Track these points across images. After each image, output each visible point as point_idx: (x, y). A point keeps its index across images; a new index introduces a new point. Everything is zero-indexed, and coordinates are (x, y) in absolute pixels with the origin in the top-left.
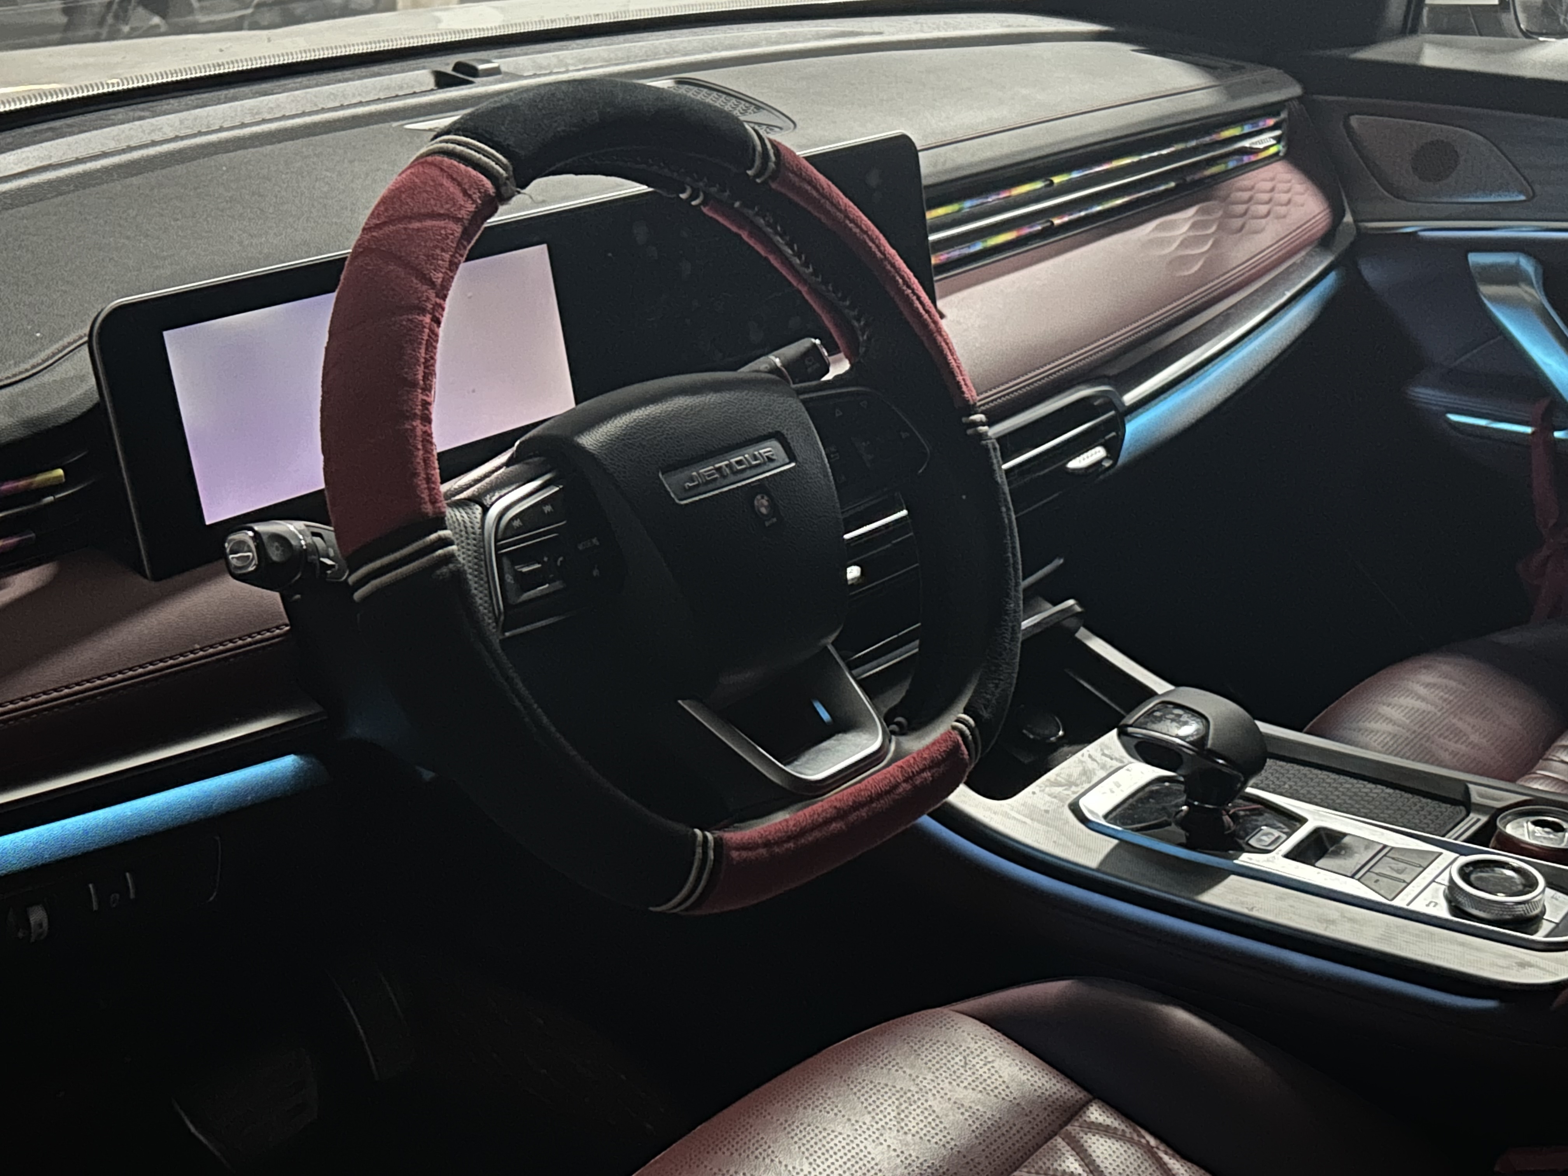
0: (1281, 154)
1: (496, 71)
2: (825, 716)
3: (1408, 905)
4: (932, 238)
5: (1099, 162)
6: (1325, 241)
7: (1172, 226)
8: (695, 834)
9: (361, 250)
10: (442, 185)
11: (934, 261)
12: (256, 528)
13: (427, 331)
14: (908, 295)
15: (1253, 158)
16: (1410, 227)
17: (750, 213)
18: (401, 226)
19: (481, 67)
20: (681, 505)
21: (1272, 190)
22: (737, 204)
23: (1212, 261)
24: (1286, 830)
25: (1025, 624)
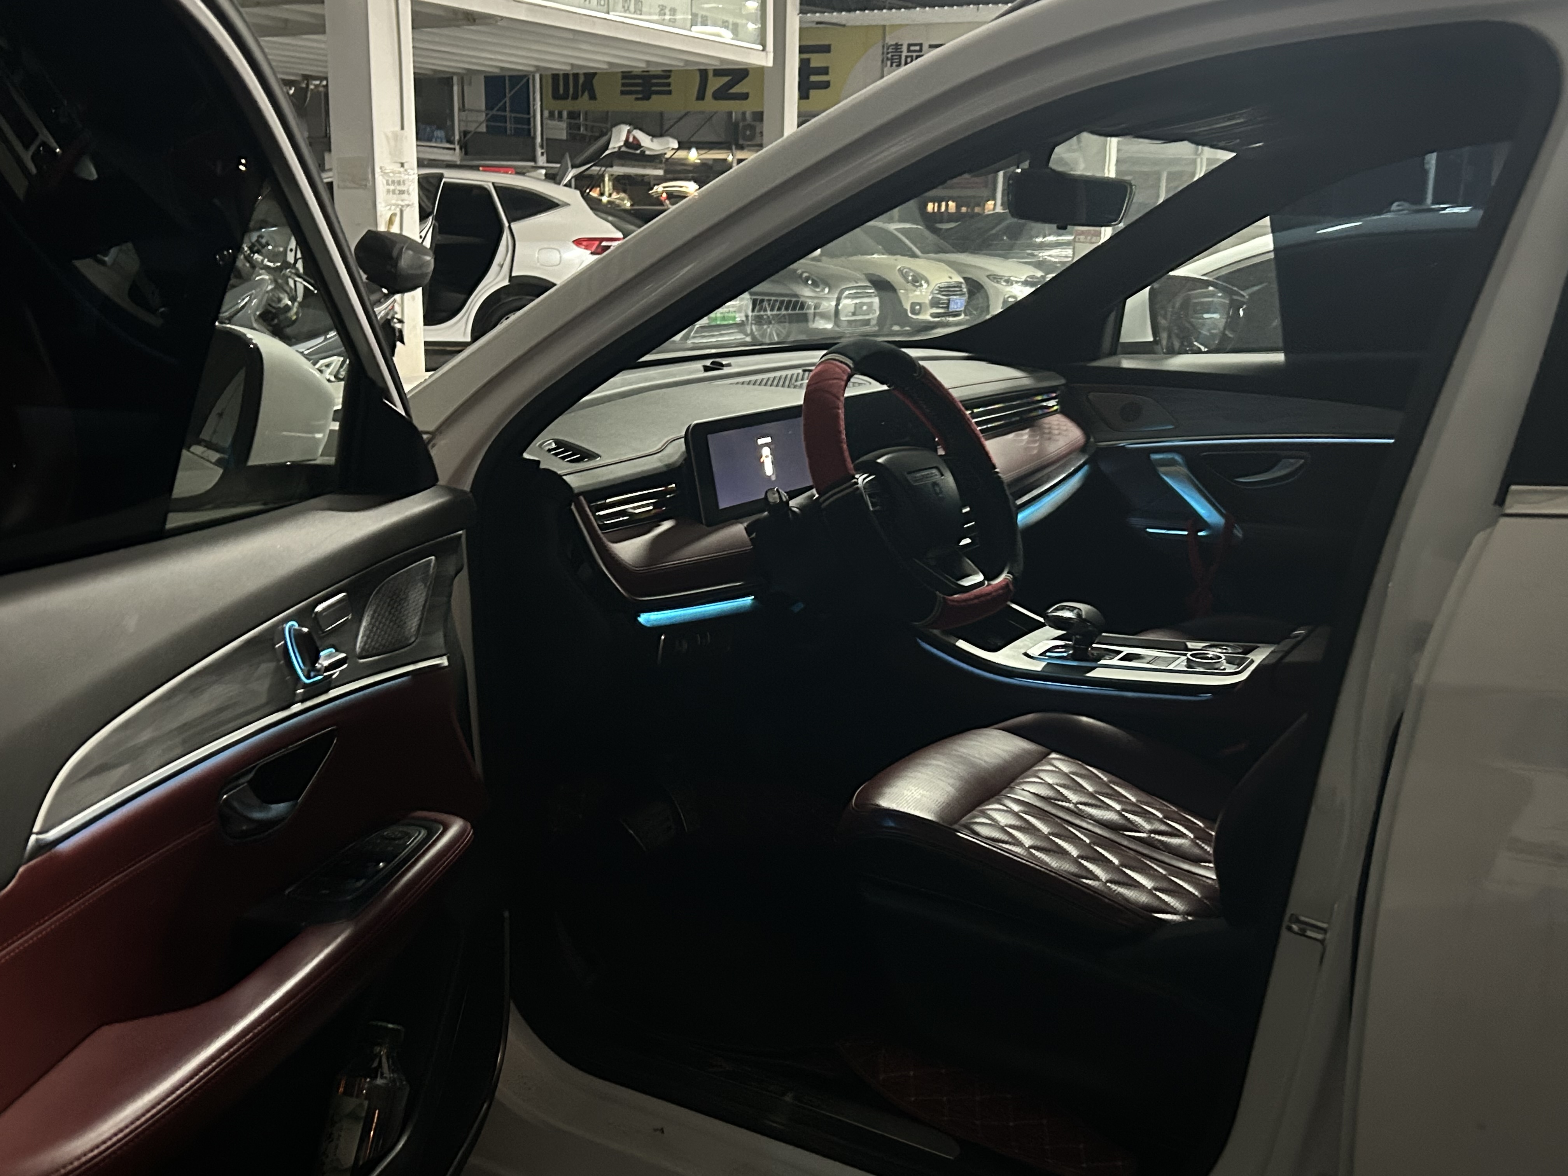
0: (1060, 410)
1: (729, 365)
6: (1083, 449)
7: (1022, 435)
10: (835, 369)
15: (1049, 410)
16: (1121, 444)
17: (911, 392)
19: (724, 363)
20: (914, 485)
21: (1058, 425)
22: (907, 389)
23: (1041, 449)
24: (1116, 654)
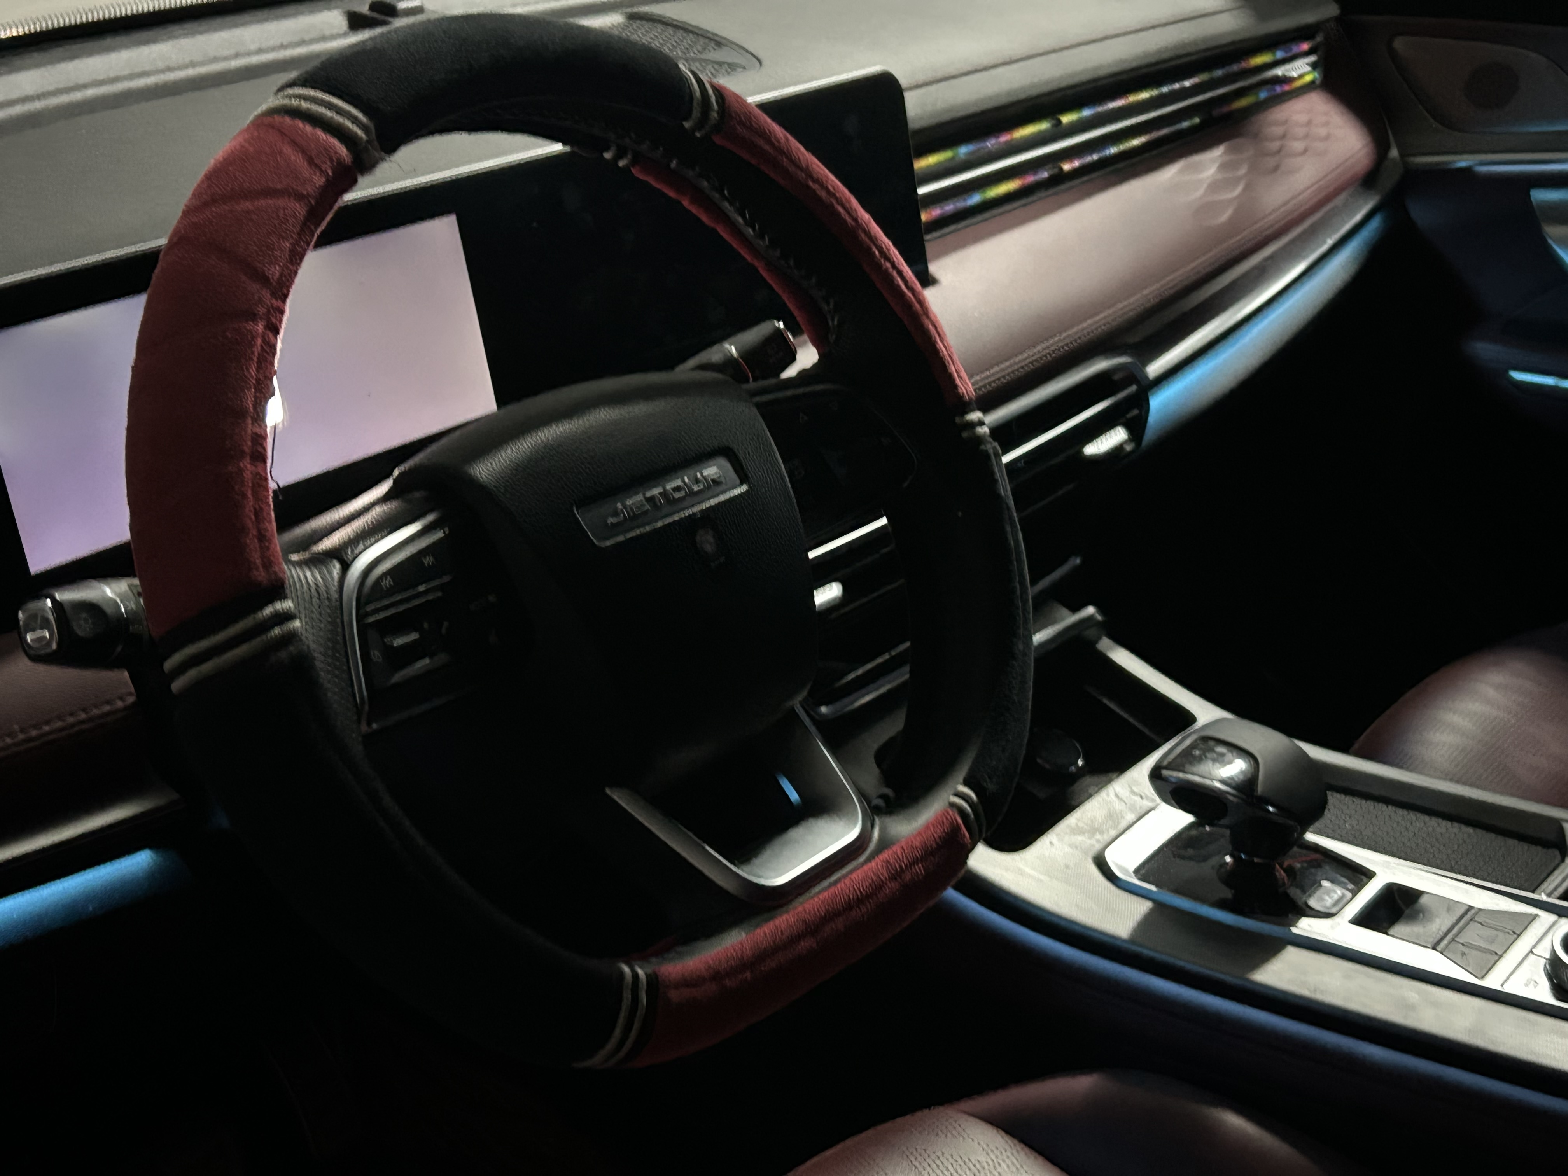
0: (1318, 82)
1: (418, 10)
2: (794, 796)
3: (1502, 985)
4: (922, 191)
5: (1113, 97)
6: (1368, 181)
8: (622, 974)
9: (179, 240)
10: (281, 152)
11: (924, 217)
12: (58, 596)
13: (259, 341)
14: (887, 269)
15: (1287, 88)
16: (1463, 162)
17: (690, 173)
18: (226, 208)
19: (401, 6)
20: (600, 549)
21: (1309, 123)
22: (674, 164)
24: (1351, 886)
25: (1039, 638)
